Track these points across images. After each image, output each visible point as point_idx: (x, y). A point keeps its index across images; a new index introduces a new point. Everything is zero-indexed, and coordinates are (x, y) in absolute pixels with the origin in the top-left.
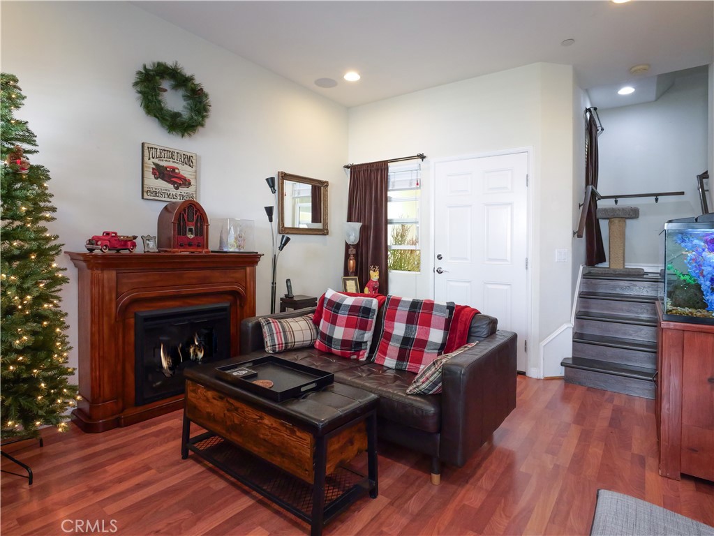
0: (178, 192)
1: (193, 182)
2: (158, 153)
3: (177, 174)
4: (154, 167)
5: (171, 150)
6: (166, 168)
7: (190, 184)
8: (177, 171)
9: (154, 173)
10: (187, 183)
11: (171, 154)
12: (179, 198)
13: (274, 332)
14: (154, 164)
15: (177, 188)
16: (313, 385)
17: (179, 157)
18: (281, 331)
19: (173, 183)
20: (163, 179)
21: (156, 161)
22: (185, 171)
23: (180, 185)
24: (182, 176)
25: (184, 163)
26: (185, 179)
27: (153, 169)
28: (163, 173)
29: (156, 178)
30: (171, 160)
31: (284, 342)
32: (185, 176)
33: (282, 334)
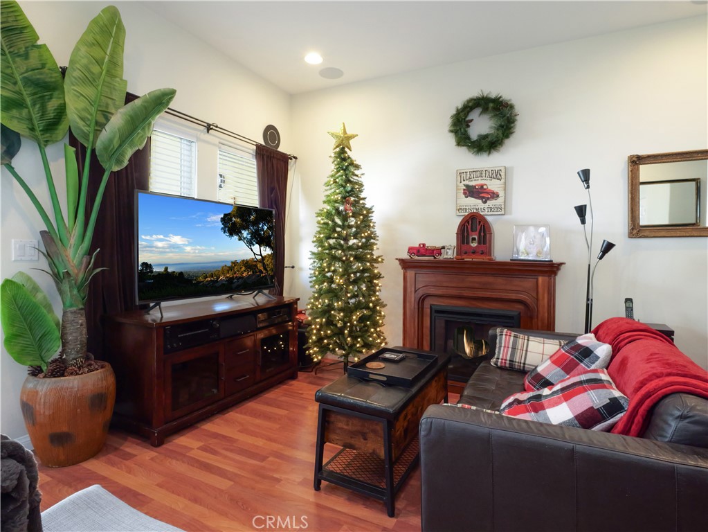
0: (486, 205)
1: (501, 194)
2: (468, 176)
3: (485, 189)
4: (464, 188)
5: (480, 170)
6: (475, 186)
7: (498, 196)
8: (485, 187)
9: (465, 193)
10: (494, 195)
11: (479, 173)
12: (487, 210)
13: (503, 345)
14: (465, 185)
15: (485, 202)
16: (385, 379)
17: (487, 173)
18: (511, 346)
19: (481, 198)
20: (472, 196)
21: (467, 183)
22: (493, 185)
23: (488, 199)
24: (490, 190)
25: (492, 178)
26: (493, 193)
27: (464, 190)
28: (473, 192)
29: (466, 197)
30: (480, 178)
31: (508, 358)
32: (493, 189)
33: (510, 350)
